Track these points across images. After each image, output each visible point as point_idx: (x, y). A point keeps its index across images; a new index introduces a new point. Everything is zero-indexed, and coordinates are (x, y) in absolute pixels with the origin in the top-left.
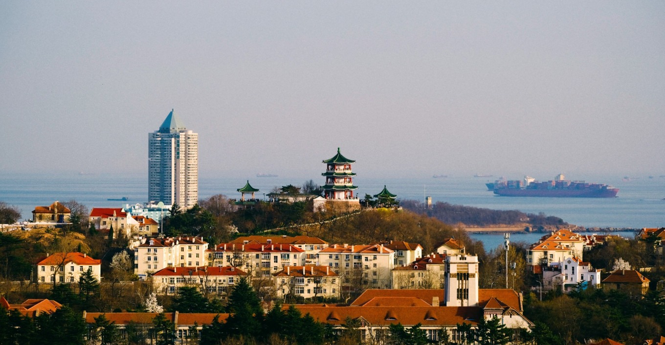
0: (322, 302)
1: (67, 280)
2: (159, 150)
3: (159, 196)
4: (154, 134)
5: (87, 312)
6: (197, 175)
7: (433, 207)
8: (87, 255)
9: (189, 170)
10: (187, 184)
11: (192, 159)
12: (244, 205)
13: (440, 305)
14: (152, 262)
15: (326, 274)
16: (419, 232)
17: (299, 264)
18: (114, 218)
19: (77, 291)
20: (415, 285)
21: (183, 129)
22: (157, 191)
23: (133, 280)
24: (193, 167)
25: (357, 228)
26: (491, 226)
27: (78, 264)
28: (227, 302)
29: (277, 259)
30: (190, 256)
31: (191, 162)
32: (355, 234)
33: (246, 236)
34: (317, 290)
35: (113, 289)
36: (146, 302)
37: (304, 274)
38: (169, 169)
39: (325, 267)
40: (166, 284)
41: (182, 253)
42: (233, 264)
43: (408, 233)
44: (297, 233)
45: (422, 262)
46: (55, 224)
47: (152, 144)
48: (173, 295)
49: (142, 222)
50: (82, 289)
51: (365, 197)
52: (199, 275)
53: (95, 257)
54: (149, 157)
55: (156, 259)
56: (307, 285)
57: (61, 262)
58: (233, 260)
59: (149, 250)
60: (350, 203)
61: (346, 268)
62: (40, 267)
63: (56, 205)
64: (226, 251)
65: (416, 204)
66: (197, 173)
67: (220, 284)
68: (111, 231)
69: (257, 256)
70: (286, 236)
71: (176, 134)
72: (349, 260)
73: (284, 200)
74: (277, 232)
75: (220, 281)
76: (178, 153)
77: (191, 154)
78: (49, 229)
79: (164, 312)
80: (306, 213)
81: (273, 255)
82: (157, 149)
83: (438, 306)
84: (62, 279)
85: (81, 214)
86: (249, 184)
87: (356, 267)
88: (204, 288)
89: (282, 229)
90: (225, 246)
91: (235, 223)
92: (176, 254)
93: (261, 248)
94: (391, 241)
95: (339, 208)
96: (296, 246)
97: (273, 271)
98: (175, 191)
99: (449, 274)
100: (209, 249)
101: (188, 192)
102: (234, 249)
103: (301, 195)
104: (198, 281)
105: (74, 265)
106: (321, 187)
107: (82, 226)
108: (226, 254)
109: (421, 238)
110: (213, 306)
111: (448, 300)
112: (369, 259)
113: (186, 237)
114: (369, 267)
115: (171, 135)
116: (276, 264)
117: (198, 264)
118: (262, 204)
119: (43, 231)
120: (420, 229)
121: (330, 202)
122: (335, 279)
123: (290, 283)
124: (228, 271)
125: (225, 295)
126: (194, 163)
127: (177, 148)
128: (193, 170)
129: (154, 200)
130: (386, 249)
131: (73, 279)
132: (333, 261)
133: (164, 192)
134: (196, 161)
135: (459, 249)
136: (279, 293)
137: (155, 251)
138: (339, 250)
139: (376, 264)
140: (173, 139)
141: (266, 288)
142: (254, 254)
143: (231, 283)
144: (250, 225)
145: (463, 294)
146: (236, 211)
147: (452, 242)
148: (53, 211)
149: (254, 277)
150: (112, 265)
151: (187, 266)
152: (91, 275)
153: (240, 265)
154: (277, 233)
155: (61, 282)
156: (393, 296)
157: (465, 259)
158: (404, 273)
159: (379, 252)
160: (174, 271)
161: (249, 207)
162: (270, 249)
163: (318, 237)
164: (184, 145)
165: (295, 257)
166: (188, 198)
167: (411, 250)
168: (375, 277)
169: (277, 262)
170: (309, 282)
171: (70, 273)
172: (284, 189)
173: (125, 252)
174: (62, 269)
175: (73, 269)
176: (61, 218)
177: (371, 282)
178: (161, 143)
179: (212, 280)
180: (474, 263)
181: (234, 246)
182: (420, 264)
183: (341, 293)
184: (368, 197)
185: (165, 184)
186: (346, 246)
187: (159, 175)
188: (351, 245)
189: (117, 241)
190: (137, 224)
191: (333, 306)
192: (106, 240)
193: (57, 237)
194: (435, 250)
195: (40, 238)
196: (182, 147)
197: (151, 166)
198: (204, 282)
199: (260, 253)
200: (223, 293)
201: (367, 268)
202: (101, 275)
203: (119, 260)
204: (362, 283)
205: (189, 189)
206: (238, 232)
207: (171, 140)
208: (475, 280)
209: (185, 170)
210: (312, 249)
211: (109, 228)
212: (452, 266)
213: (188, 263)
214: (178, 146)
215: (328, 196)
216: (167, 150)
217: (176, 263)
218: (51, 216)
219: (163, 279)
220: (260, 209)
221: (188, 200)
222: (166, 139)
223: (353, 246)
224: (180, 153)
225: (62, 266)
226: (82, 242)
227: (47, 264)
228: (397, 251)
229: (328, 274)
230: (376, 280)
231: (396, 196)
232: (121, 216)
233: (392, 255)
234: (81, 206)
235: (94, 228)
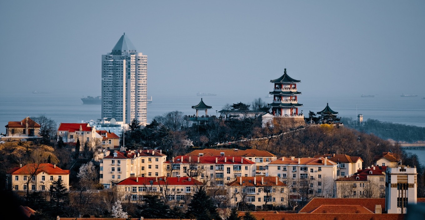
0: (271, 209)
1: (38, 189)
2: (111, 71)
3: (111, 113)
4: (107, 56)
5: (60, 217)
6: (146, 94)
7: (364, 124)
8: (56, 166)
9: (140, 89)
10: (137, 102)
11: (141, 79)
12: (198, 121)
13: (382, 213)
14: (116, 173)
15: (275, 184)
16: (359, 146)
17: (250, 175)
18: (80, 133)
19: (48, 199)
20: (357, 195)
21: (134, 52)
22: (110, 109)
23: (98, 189)
24: (142, 87)
25: (302, 142)
26: (419, 142)
27: (49, 174)
28: (187, 209)
29: (230, 170)
30: (150, 167)
31: (141, 82)
32: (301, 148)
33: (201, 149)
34: (267, 198)
35: (81, 197)
36: (112, 209)
37: (255, 184)
38: (121, 88)
39: (275, 178)
40: (129, 192)
41: (143, 165)
42: (189, 175)
43: (349, 147)
44: (247, 147)
45: (362, 173)
46: (27, 137)
47: (105, 65)
48: (135, 202)
49: (105, 136)
50: (52, 196)
51: (309, 114)
52: (159, 185)
53: (64, 167)
54: (103, 77)
55: (119, 169)
56: (258, 194)
57: (34, 172)
58: (190, 171)
59: (113, 162)
60: (295, 120)
61: (293, 179)
62: (14, 177)
63: (28, 120)
64: (183, 163)
65: (349, 122)
66: (146, 92)
67: (178, 193)
68: (78, 144)
69: (212, 168)
70: (237, 149)
71: (127, 56)
72: (295, 171)
73: (235, 116)
74: (229, 145)
75: (178, 190)
76: (129, 74)
77: (141, 74)
78: (22, 142)
79: (129, 217)
80: (256, 129)
81: (226, 166)
82: (110, 69)
83: (381, 213)
84: (34, 187)
85: (50, 128)
86: (202, 101)
87: (302, 178)
88: (164, 196)
89: (234, 142)
90: (182, 158)
91: (190, 137)
92: (137, 166)
93: (215, 161)
94: (334, 154)
95: (286, 123)
96: (247, 158)
97: (226, 181)
98: (126, 108)
99: (390, 184)
100: (168, 160)
101: (138, 109)
102: (190, 161)
103: (251, 112)
104: (158, 190)
105: (45, 175)
106: (268, 104)
107: (52, 139)
108: (183, 166)
109: (360, 151)
110: (174, 212)
111: (389, 207)
112: (314, 170)
113: (146, 149)
114: (314, 177)
115: (123, 57)
116: (228, 175)
117: (157, 174)
118: (215, 120)
119: (16, 143)
120: (360, 143)
121: (277, 118)
122: (283, 189)
123: (242, 192)
124: (186, 181)
125: (183, 203)
126: (144, 83)
127: (128, 69)
128: (142, 89)
129: (107, 116)
130: (330, 161)
131: (44, 188)
132: (281, 172)
133: (116, 109)
134: (145, 81)
135: (397, 161)
136: (233, 202)
137: (118, 162)
138: (287, 162)
139: (320, 175)
140: (124, 61)
141: (220, 196)
142: (209, 166)
143: (189, 192)
144: (204, 139)
145: (403, 202)
146: (191, 126)
147: (390, 155)
148: (24, 126)
149: (210, 187)
150: (79, 175)
151: (147, 176)
152: (61, 184)
153: (196, 175)
154: (229, 147)
155: (33, 190)
156: (339, 204)
157: (405, 170)
158: (347, 183)
159: (324, 165)
160: (136, 181)
161: (202, 122)
162: (223, 161)
163: (266, 150)
164: (135, 66)
165: (246, 168)
166: (138, 115)
167: (352, 163)
168: (320, 187)
169: (229, 173)
170: (259, 191)
171: (42, 182)
172: (235, 106)
173: (91, 163)
174: (34, 178)
175: (44, 178)
176: (31, 133)
177: (316, 192)
178: (113, 64)
179: (171, 189)
180: (413, 174)
181: (190, 158)
182: (362, 175)
183: (289, 201)
184: (311, 114)
185: (117, 102)
186: (293, 158)
187: (111, 94)
188: (297, 157)
189: (84, 153)
190: (101, 137)
191: (283, 213)
192: (74, 152)
193: (29, 149)
194: (374, 162)
195: (13, 150)
196: (133, 68)
197: (104, 85)
198: (163, 190)
199: (214, 165)
200: (182, 201)
201: (312, 178)
202: (70, 184)
203: (85, 170)
204: (309, 192)
205: (139, 107)
206: (193, 145)
207: (122, 62)
208: (414, 190)
209: (135, 89)
210: (261, 161)
211: (76, 141)
212: (392, 177)
213: (148, 174)
214: (129, 67)
215: (275, 113)
216: (119, 70)
217: (137, 173)
218: (23, 130)
219: (126, 188)
220: (214, 124)
221: (138, 116)
222: (118, 60)
223: (299, 159)
224: (131, 73)
225: (34, 175)
226: (51, 154)
227: (20, 174)
228: (340, 163)
229: (277, 184)
230: (321, 190)
231: (337, 113)
232: (86, 131)
233: (335, 167)
234: (51, 121)
235: (63, 142)
